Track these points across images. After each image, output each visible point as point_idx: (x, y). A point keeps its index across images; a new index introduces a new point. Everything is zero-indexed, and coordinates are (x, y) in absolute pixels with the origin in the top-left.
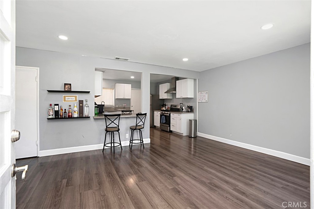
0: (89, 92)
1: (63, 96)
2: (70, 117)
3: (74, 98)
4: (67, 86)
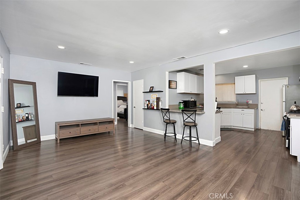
0: (163, 92)
2: (153, 109)
3: (156, 96)
4: (151, 88)
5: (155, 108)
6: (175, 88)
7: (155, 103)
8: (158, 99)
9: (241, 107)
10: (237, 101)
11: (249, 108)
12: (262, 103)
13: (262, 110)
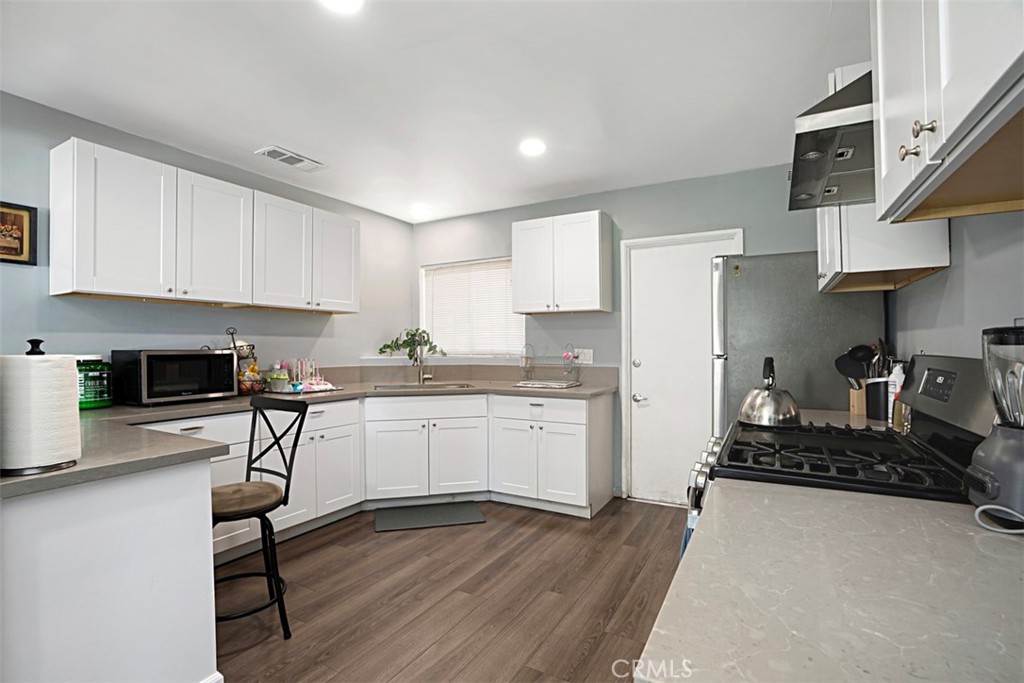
9: (537, 385)
10: (526, 353)
12: (637, 361)
13: (636, 400)
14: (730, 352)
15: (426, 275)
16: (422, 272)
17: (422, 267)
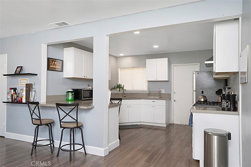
0: (37, 75)
1: (19, 79)
2: (20, 102)
3: (26, 81)
4: (18, 69)
5: (24, 101)
6: (60, 70)
7: (24, 93)
8: (29, 87)
9: (152, 97)
10: (148, 90)
11: (161, 98)
12: (175, 92)
13: (175, 101)
14: (197, 90)
15: (120, 70)
16: (119, 69)
17: (119, 68)
